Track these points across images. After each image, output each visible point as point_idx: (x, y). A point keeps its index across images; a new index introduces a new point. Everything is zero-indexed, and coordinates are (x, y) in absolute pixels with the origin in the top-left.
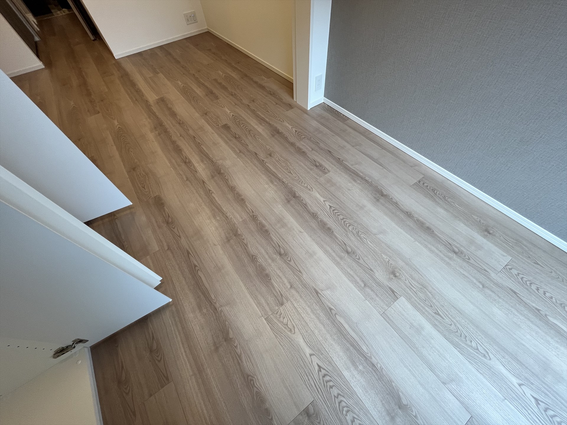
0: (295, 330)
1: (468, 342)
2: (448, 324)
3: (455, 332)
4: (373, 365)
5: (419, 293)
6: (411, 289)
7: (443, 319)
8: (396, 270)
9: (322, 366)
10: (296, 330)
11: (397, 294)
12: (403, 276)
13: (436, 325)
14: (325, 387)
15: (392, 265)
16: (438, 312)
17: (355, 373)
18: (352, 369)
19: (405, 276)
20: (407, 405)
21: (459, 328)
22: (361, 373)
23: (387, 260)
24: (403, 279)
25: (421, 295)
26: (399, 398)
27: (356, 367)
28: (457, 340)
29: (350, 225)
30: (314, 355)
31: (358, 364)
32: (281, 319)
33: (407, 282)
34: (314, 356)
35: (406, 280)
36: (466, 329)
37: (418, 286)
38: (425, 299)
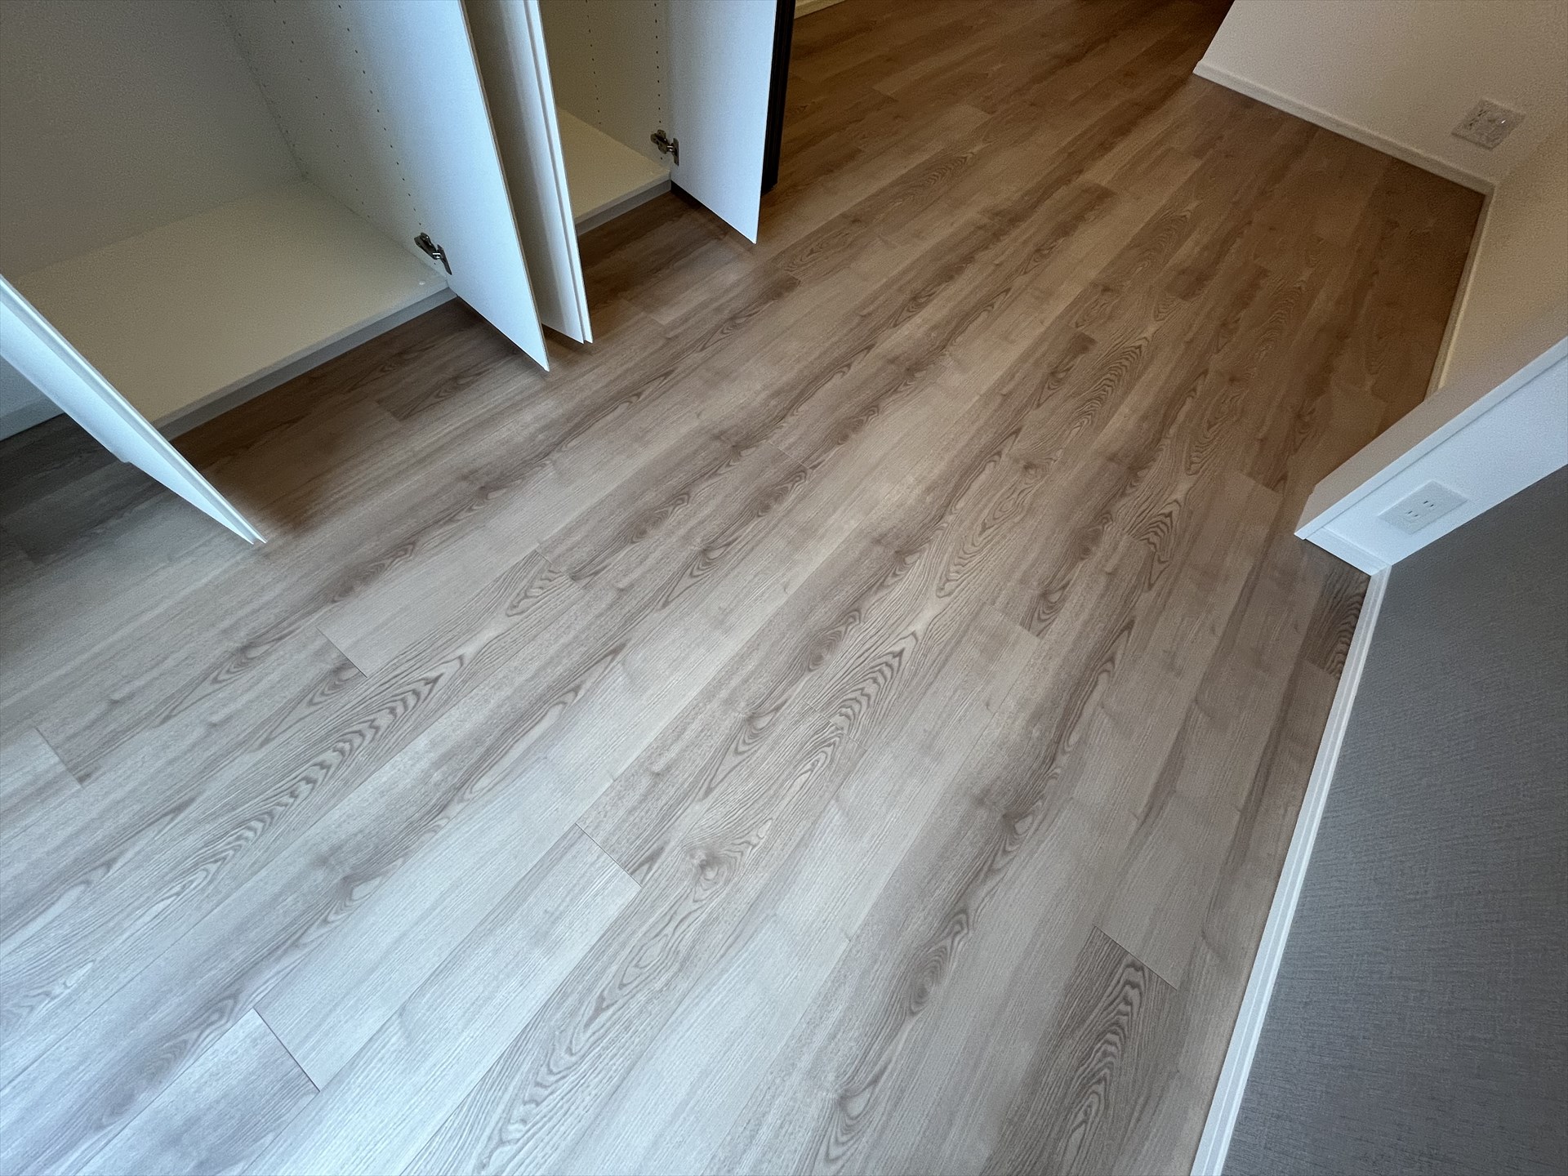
0: (516, 617)
1: (519, 1111)
2: (571, 1042)
3: (548, 1065)
4: (444, 807)
5: (661, 944)
6: (668, 917)
7: (587, 1025)
8: (725, 868)
9: (437, 685)
10: (516, 619)
11: (645, 871)
12: (708, 892)
13: (565, 996)
14: (393, 696)
15: (738, 855)
16: (608, 1007)
17: (424, 764)
18: (433, 756)
19: (711, 899)
20: (351, 899)
21: (562, 1082)
22: (425, 777)
23: (754, 840)
24: (701, 893)
25: (655, 950)
26: (366, 878)
27: (437, 765)
28: (526, 1067)
29: (848, 717)
30: (462, 665)
31: (445, 768)
32: (538, 583)
33: (690, 905)
34: (458, 666)
35: (695, 901)
36: (562, 1107)
37: (683, 943)
38: (642, 964)
